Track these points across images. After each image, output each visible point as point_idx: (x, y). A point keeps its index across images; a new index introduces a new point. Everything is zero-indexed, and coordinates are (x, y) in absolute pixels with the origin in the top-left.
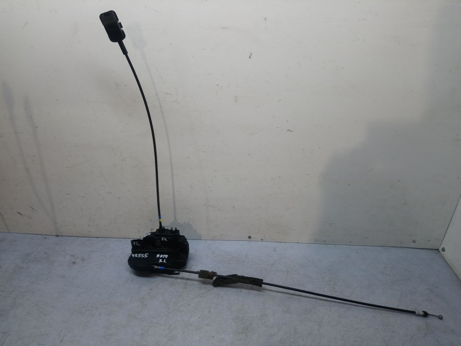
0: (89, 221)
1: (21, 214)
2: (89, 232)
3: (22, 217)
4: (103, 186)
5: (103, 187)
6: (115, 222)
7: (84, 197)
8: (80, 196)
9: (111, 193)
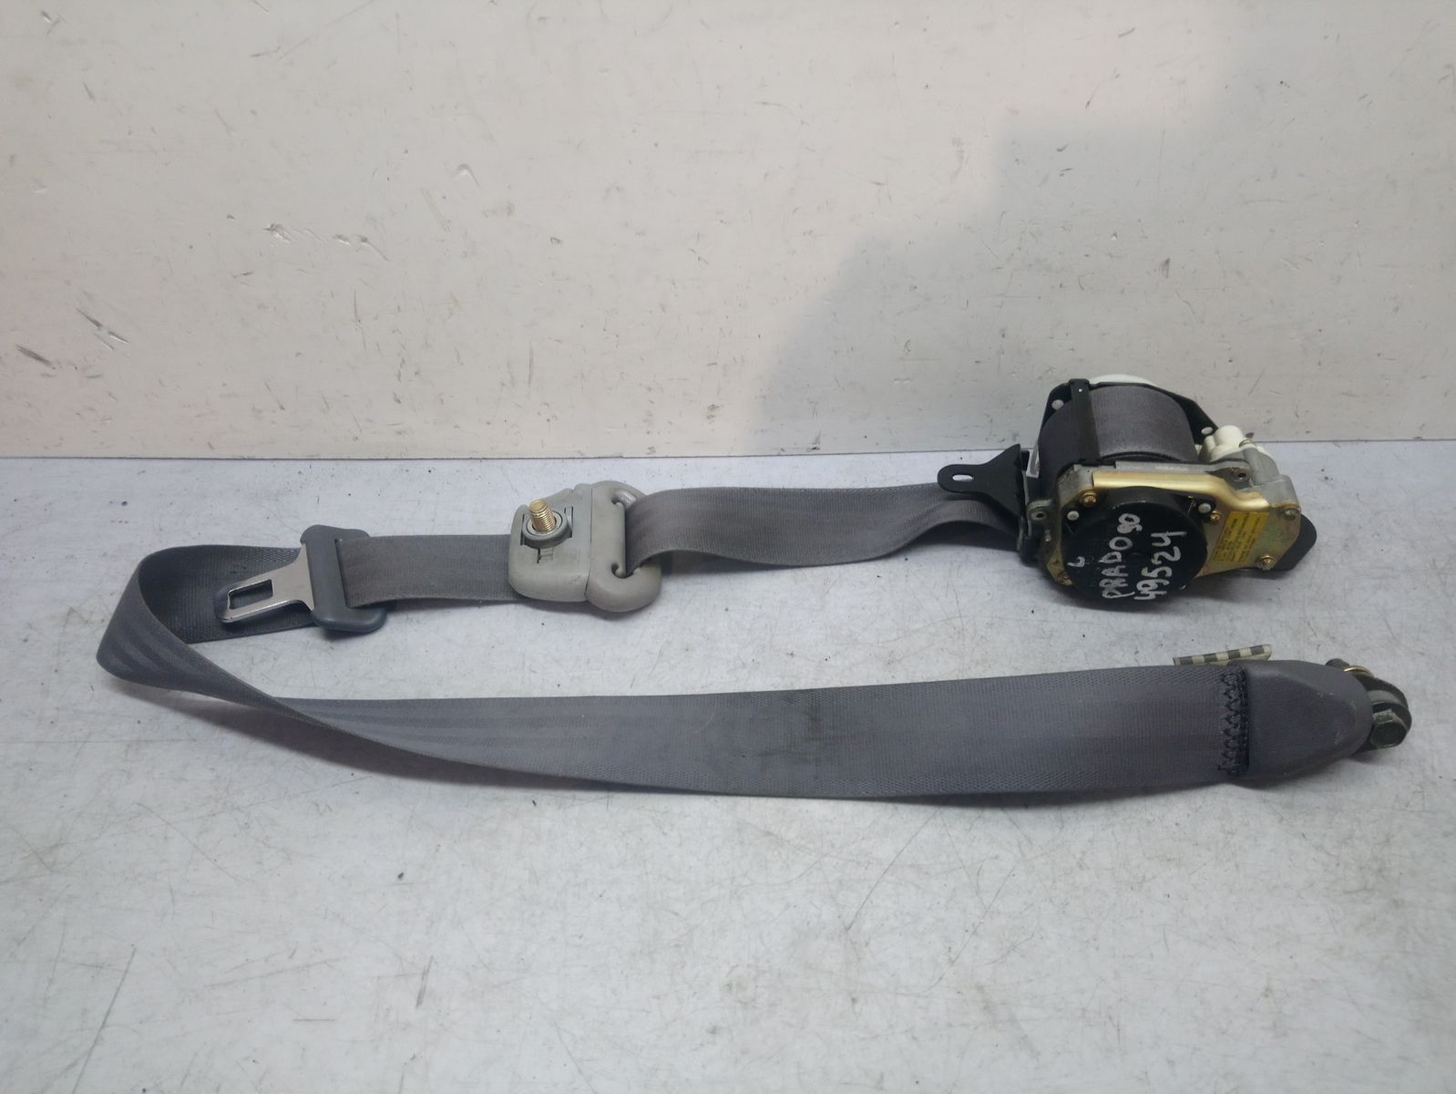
0: (399, 376)
1: (38, 358)
2: (399, 433)
3: (49, 376)
4: (464, 166)
5: (465, 173)
6: (530, 376)
7: (365, 240)
8: (340, 237)
9: (510, 210)
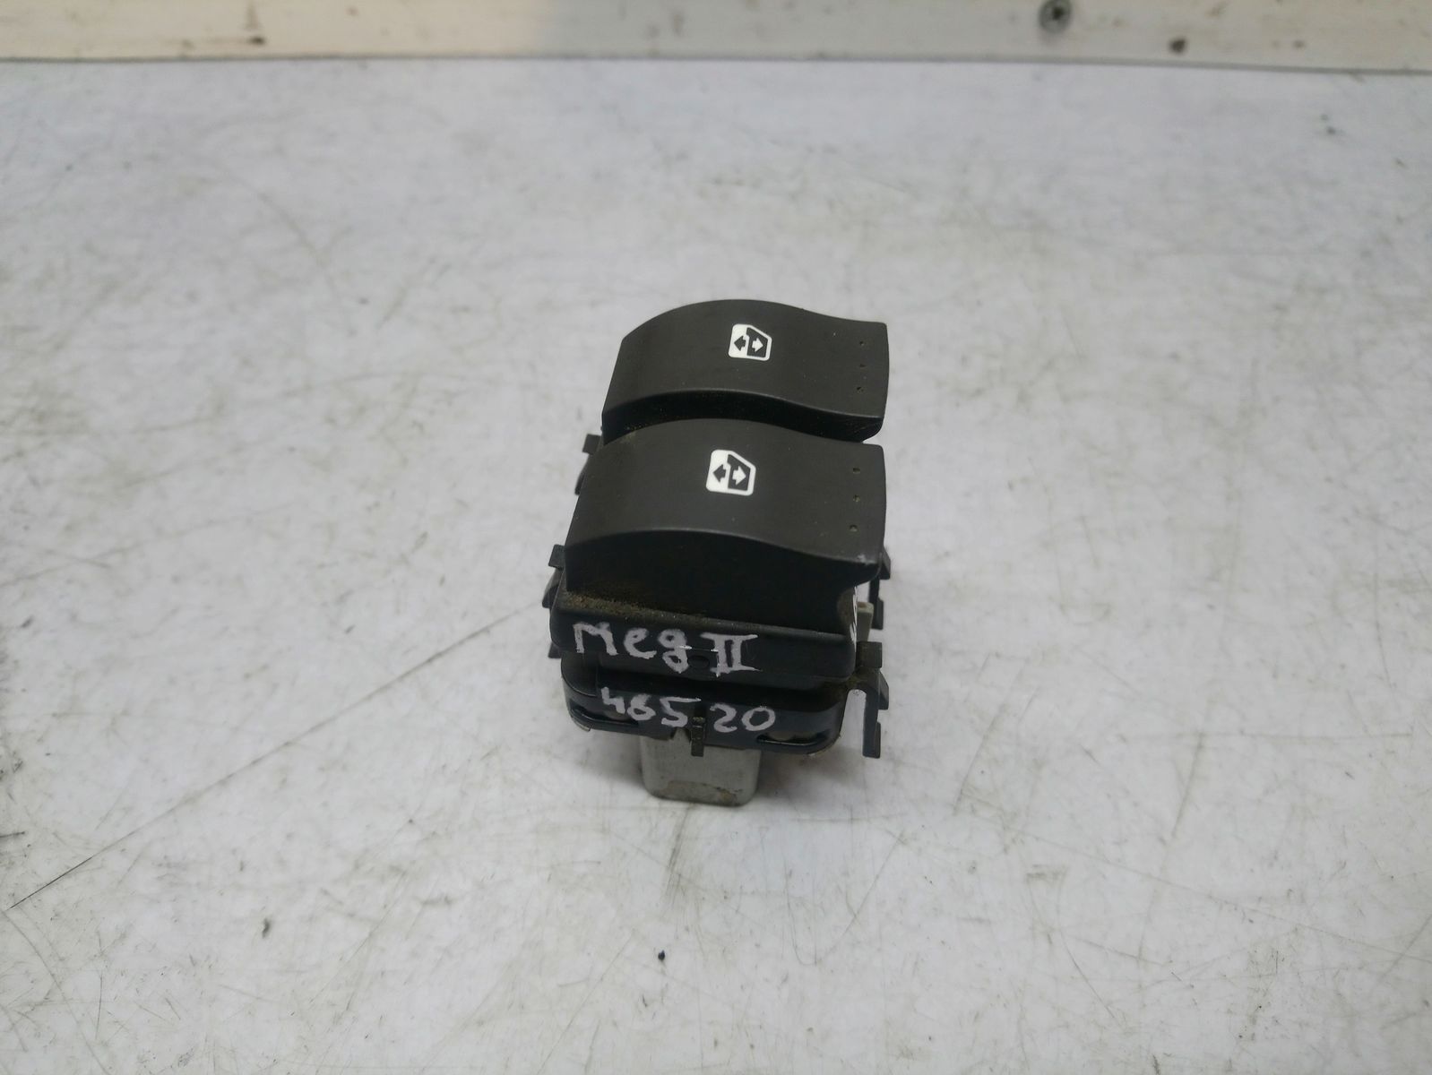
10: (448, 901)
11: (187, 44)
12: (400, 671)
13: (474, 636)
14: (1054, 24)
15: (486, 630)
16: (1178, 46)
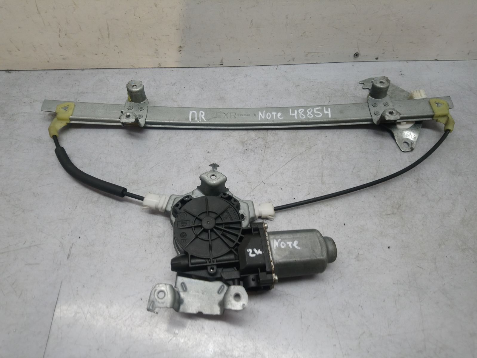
10: (299, 186)
11: (209, 65)
12: (285, 164)
13: (292, 159)
14: (356, 57)
15: (293, 159)
16: (377, 59)
